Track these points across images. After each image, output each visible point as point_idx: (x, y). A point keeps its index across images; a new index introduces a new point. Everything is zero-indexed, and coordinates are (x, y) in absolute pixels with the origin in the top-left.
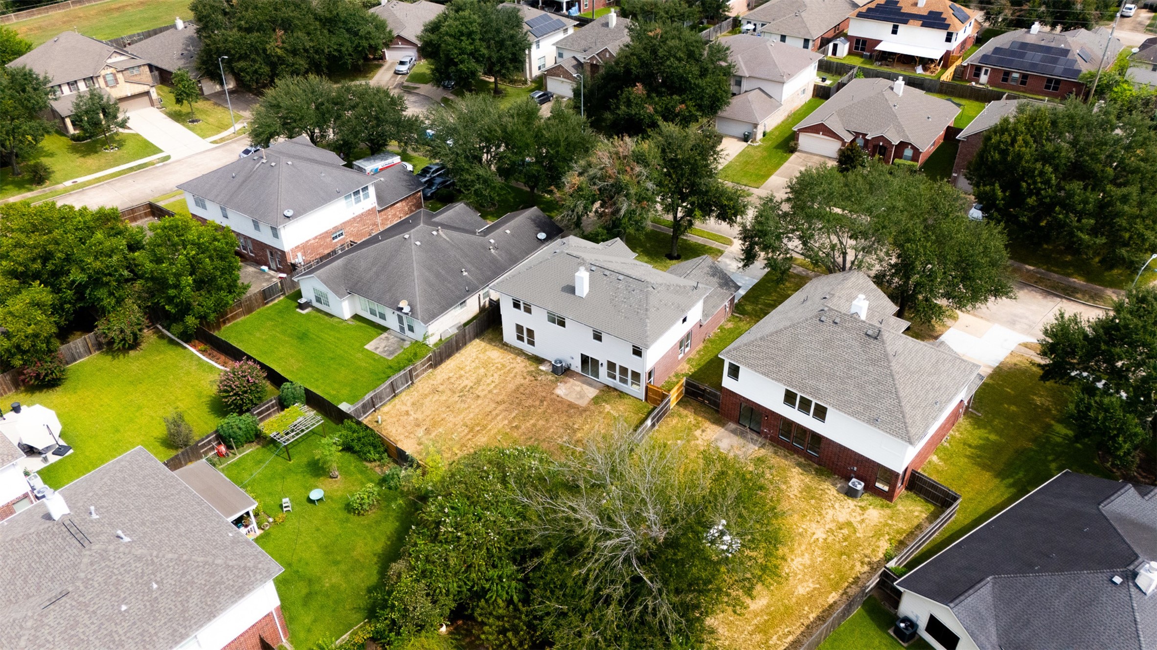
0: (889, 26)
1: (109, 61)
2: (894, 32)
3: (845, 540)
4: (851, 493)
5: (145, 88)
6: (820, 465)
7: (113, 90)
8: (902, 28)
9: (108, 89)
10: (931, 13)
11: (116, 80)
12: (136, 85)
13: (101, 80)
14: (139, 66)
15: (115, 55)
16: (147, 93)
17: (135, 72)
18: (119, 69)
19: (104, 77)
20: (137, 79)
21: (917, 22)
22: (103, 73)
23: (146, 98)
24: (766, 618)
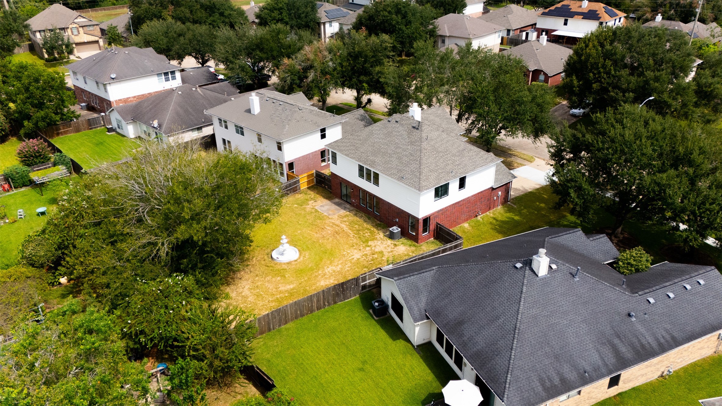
0: (562, 20)
1: (76, 21)
2: (565, 24)
3: (372, 260)
4: (392, 236)
5: (96, 39)
6: (381, 221)
7: (76, 37)
8: (570, 21)
9: (73, 36)
10: (590, 11)
11: (78, 31)
12: (90, 36)
13: (69, 30)
14: (94, 25)
15: (79, 17)
16: (97, 42)
17: (91, 28)
18: (81, 25)
19: (71, 29)
20: (92, 32)
21: (579, 16)
22: (71, 26)
23: (97, 45)
24: (287, 295)
